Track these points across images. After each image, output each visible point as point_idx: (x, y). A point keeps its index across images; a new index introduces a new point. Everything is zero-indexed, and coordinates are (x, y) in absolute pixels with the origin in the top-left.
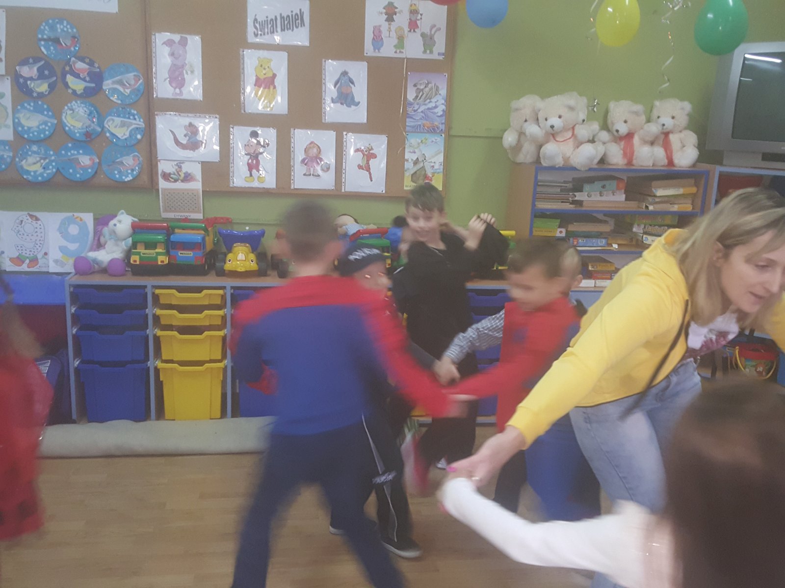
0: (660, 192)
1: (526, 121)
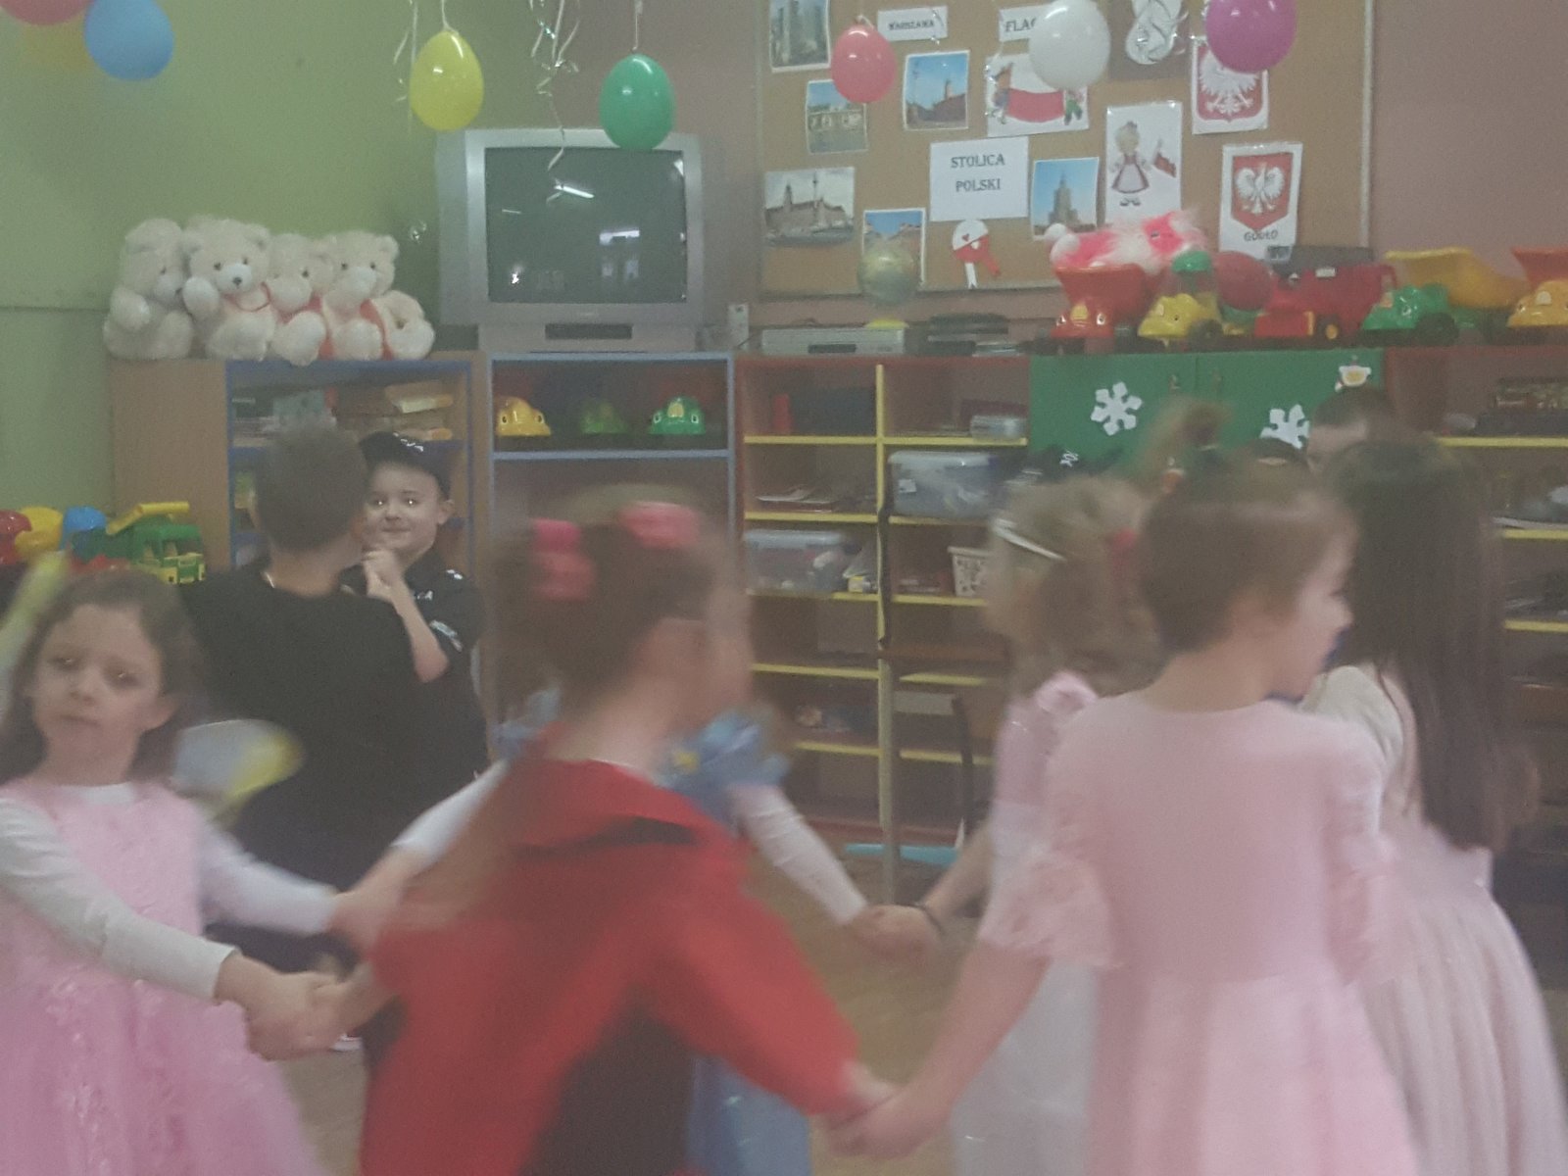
0: (407, 406)
1: (163, 272)
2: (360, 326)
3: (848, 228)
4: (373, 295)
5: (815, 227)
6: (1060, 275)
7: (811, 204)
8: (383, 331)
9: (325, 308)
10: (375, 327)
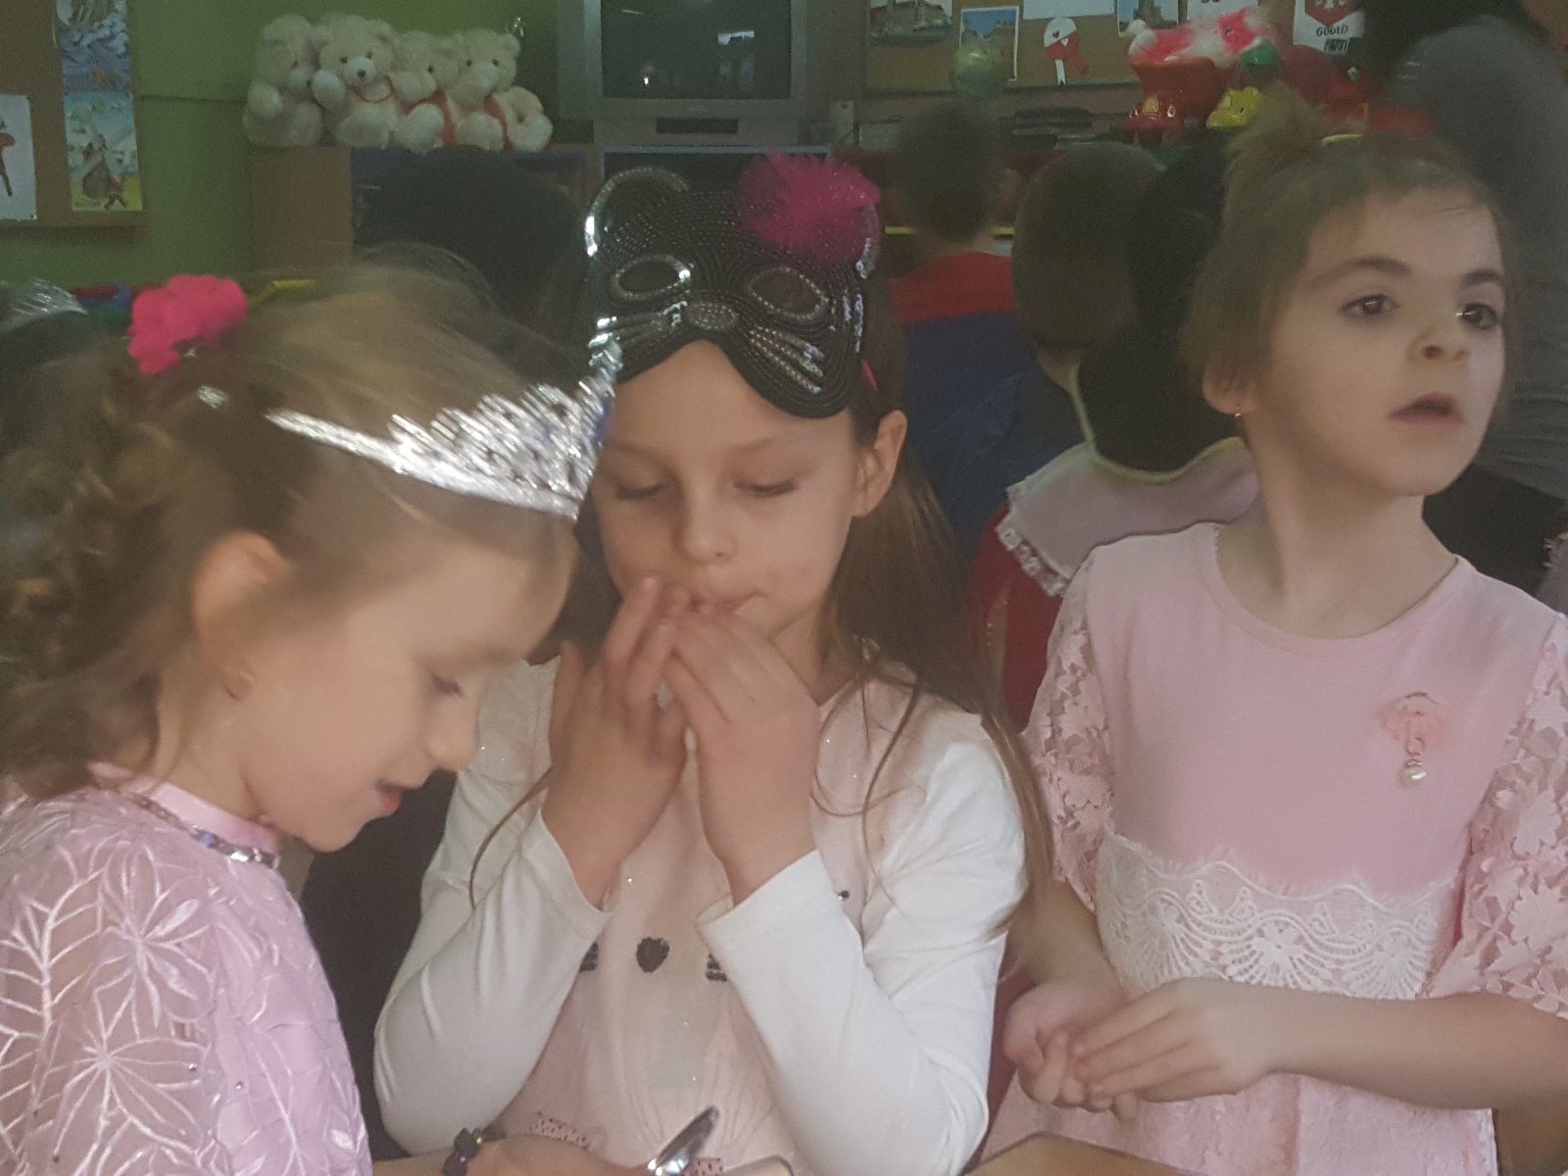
1: (295, 65)
2: (481, 120)
3: (946, 27)
4: (494, 90)
5: (916, 26)
6: (1138, 70)
7: (912, 3)
8: (504, 125)
9: (450, 102)
10: (496, 122)
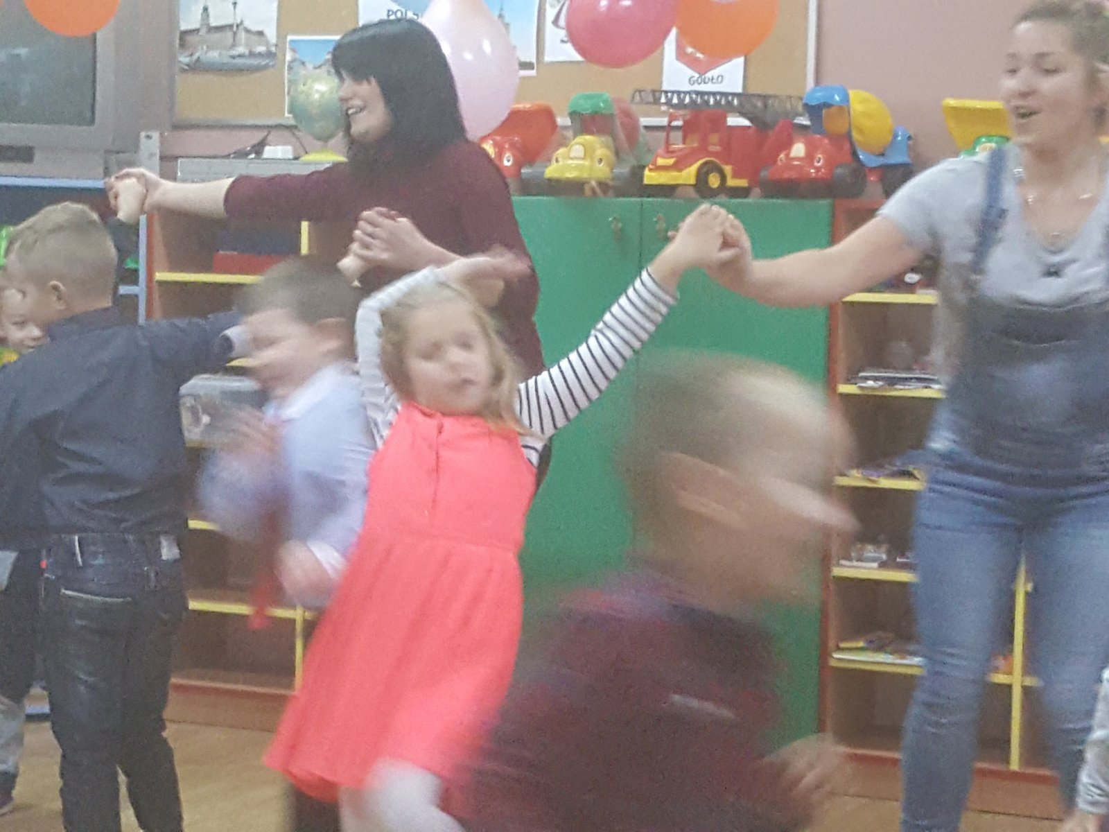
3: (270, 55)
5: (235, 52)
7: (231, 26)
